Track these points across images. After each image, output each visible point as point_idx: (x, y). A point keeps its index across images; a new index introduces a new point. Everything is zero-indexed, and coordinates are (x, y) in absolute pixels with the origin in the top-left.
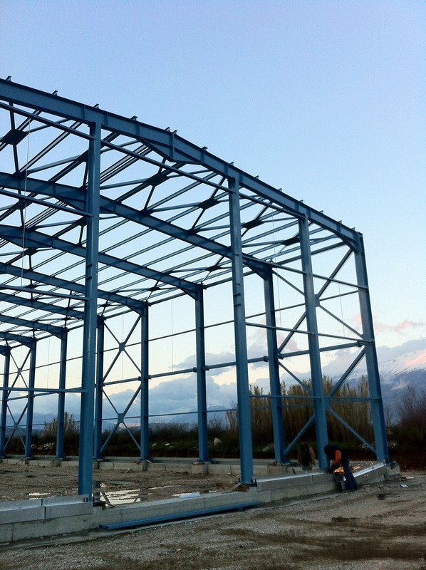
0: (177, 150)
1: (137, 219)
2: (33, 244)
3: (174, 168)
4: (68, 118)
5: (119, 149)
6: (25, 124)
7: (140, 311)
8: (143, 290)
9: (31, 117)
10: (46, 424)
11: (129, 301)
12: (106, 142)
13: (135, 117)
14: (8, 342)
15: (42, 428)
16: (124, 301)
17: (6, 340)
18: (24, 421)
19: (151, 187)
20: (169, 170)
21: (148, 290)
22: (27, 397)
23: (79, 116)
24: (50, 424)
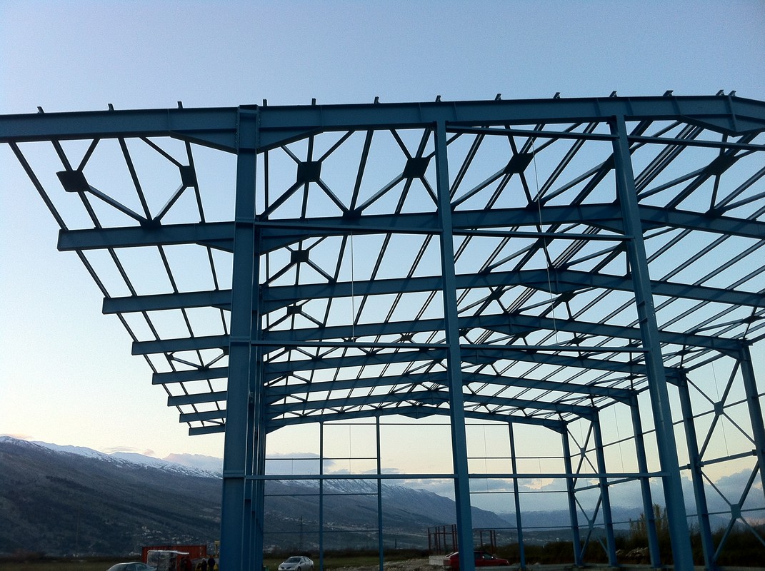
0: (740, 118)
1: (703, 225)
2: (567, 287)
3: (741, 144)
4: (578, 122)
5: (655, 140)
6: (528, 145)
7: (737, 354)
8: (735, 324)
9: (533, 135)
10: (631, 522)
11: (716, 342)
12: (634, 136)
13: (669, 92)
14: (562, 415)
15: (627, 527)
16: (709, 343)
17: (559, 412)
18: (601, 518)
19: (713, 178)
20: (735, 148)
21: (743, 321)
22: (599, 486)
23: (592, 114)
24: (638, 521)
